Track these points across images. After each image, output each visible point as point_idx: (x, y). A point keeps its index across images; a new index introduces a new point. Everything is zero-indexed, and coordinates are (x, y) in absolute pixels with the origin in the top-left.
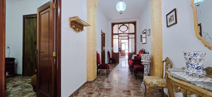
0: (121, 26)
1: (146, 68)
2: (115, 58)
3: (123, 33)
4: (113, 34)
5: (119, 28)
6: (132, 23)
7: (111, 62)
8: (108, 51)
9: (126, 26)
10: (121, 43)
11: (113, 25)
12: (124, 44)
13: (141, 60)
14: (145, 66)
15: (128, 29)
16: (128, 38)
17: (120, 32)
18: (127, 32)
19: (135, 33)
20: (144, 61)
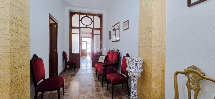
0: (83, 17)
1: (135, 83)
2: (75, 62)
3: (87, 27)
4: (71, 27)
5: (81, 20)
6: (98, 16)
7: (68, 67)
8: (64, 51)
9: (90, 18)
10: (82, 41)
11: (72, 14)
12: (86, 42)
13: (127, 67)
14: (135, 78)
15: (93, 22)
16: (93, 35)
17: (81, 26)
18: (92, 26)
19: (101, 29)
20: (134, 71)
